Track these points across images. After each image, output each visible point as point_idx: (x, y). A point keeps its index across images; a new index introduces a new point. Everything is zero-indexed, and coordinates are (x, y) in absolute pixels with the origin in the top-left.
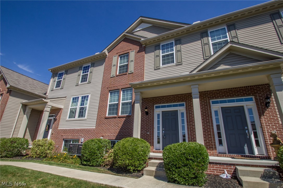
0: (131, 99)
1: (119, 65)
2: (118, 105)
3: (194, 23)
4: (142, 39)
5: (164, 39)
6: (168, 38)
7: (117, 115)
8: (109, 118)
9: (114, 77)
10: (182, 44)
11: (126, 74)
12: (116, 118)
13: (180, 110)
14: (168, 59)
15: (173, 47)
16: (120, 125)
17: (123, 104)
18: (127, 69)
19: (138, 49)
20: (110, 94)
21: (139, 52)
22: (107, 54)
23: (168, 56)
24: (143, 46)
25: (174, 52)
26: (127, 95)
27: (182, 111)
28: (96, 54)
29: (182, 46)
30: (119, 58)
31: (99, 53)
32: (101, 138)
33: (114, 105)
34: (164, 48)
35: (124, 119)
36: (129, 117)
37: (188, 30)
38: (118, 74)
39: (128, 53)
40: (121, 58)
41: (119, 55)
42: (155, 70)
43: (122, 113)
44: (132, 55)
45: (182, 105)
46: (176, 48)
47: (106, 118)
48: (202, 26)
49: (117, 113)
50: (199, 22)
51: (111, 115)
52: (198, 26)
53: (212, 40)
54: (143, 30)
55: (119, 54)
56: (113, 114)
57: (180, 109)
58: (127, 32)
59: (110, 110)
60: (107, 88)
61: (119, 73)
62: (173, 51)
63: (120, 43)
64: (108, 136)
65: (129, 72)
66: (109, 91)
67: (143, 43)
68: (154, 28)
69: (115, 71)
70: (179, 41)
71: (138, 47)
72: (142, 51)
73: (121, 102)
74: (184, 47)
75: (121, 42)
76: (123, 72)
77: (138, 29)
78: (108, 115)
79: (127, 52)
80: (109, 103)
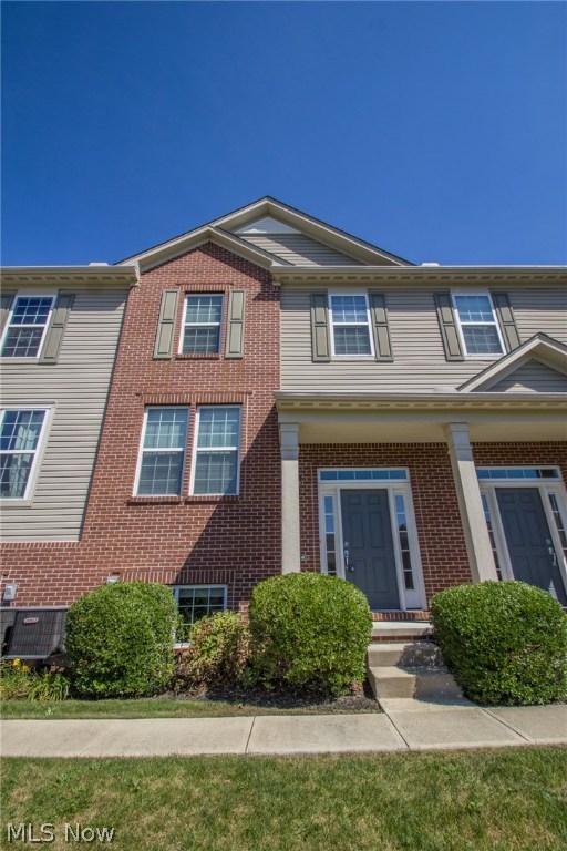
0: (234, 441)
1: (183, 324)
2: (181, 459)
3: (425, 265)
4: (275, 264)
5: (339, 282)
6: (351, 282)
7: (179, 493)
8: (145, 504)
9: (169, 359)
10: (391, 310)
11: (217, 359)
12: (178, 503)
13: (393, 489)
14: (353, 339)
15: (365, 309)
16: (197, 530)
17: (202, 457)
18: (217, 341)
19: (258, 290)
20: (146, 415)
21: (259, 298)
22: (138, 276)
23: (351, 329)
24: (274, 284)
25: (369, 323)
26: (218, 427)
27: (398, 492)
28: (92, 264)
29: (389, 314)
30: (186, 301)
31: (105, 264)
32: (112, 580)
33: (164, 457)
34: (340, 305)
35: (213, 508)
36: (233, 502)
37: (405, 276)
38: (180, 352)
39: (223, 292)
40: (192, 301)
41: (187, 292)
42: (313, 362)
43: (199, 487)
44: (238, 302)
45: (400, 475)
46: (374, 317)
47: (132, 503)
48: (439, 276)
49: (179, 486)
50: (436, 265)
51: (150, 493)
52: (432, 273)
53: (461, 317)
54: (270, 236)
55: (185, 288)
56: (160, 489)
57: (396, 485)
58: (217, 228)
59: (146, 473)
60: (138, 395)
61: (185, 350)
62: (367, 321)
63: (190, 252)
64: (141, 570)
65: (228, 355)
66: (146, 405)
67: (277, 277)
68: (305, 241)
69: (170, 341)
70: (379, 298)
71: (258, 284)
72: (273, 300)
73: (196, 449)
74: (396, 318)
75: (194, 250)
76: (198, 350)
77: (254, 231)
78: (139, 492)
79: (219, 288)
80: (142, 449)
